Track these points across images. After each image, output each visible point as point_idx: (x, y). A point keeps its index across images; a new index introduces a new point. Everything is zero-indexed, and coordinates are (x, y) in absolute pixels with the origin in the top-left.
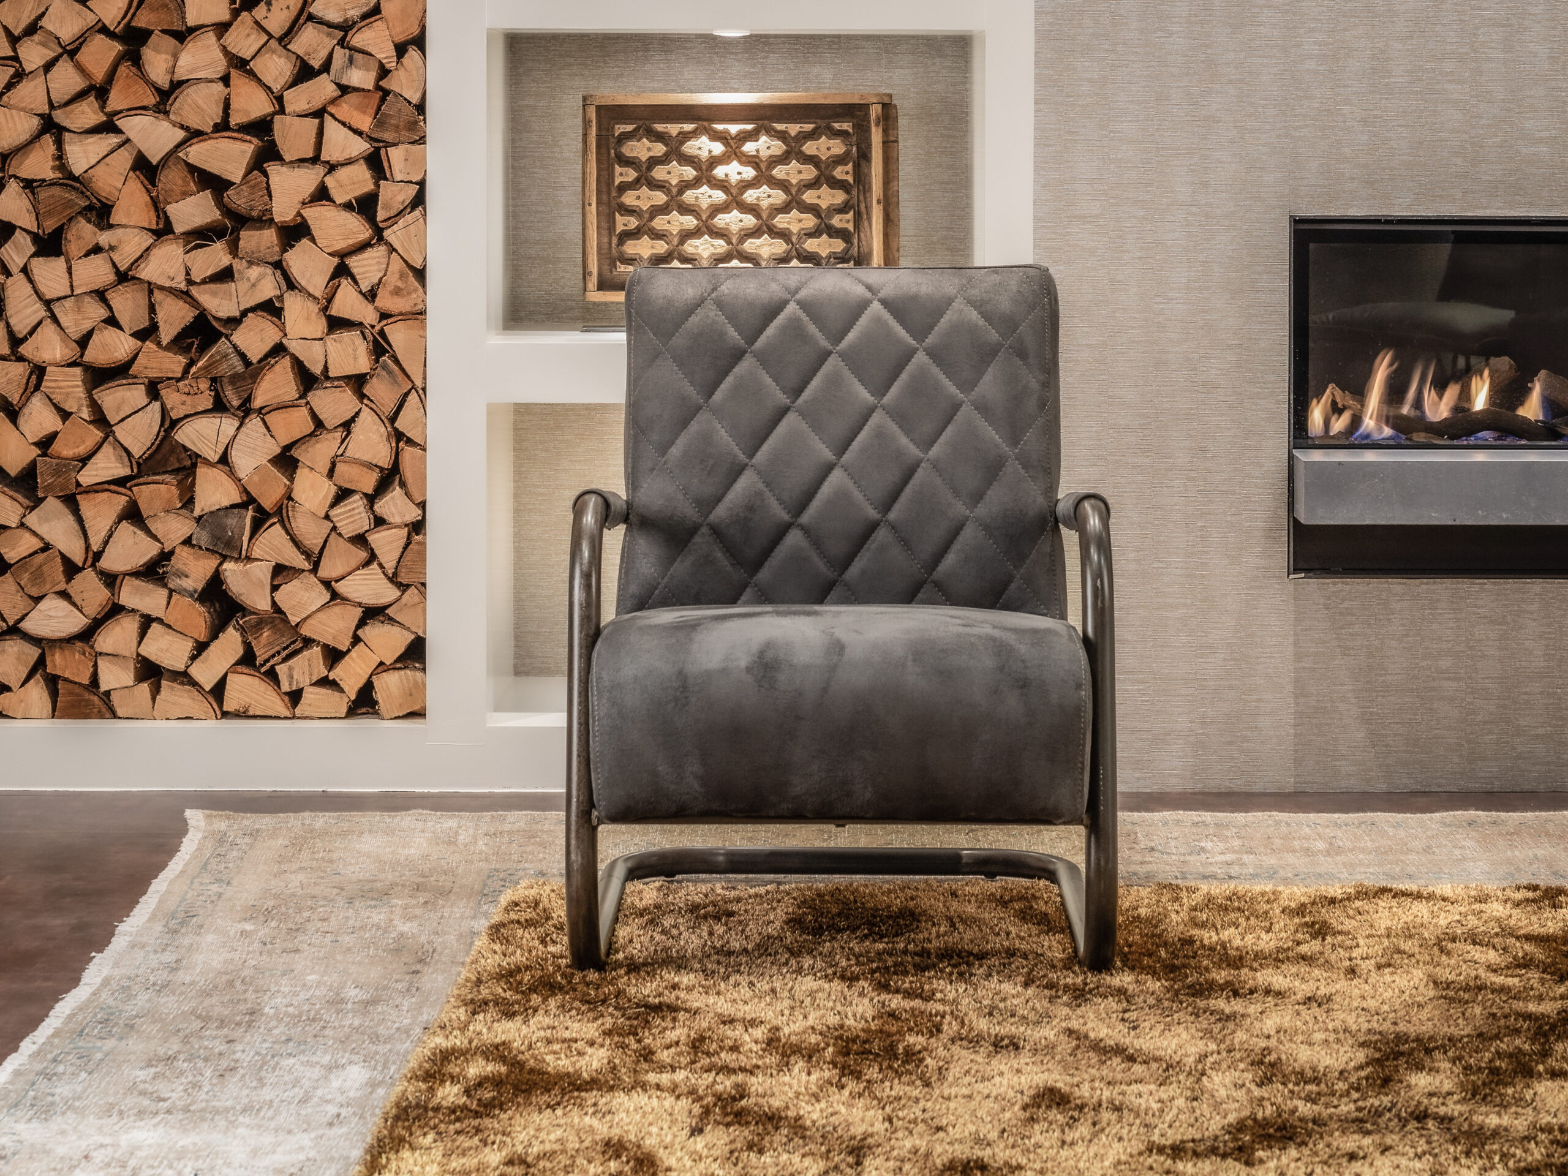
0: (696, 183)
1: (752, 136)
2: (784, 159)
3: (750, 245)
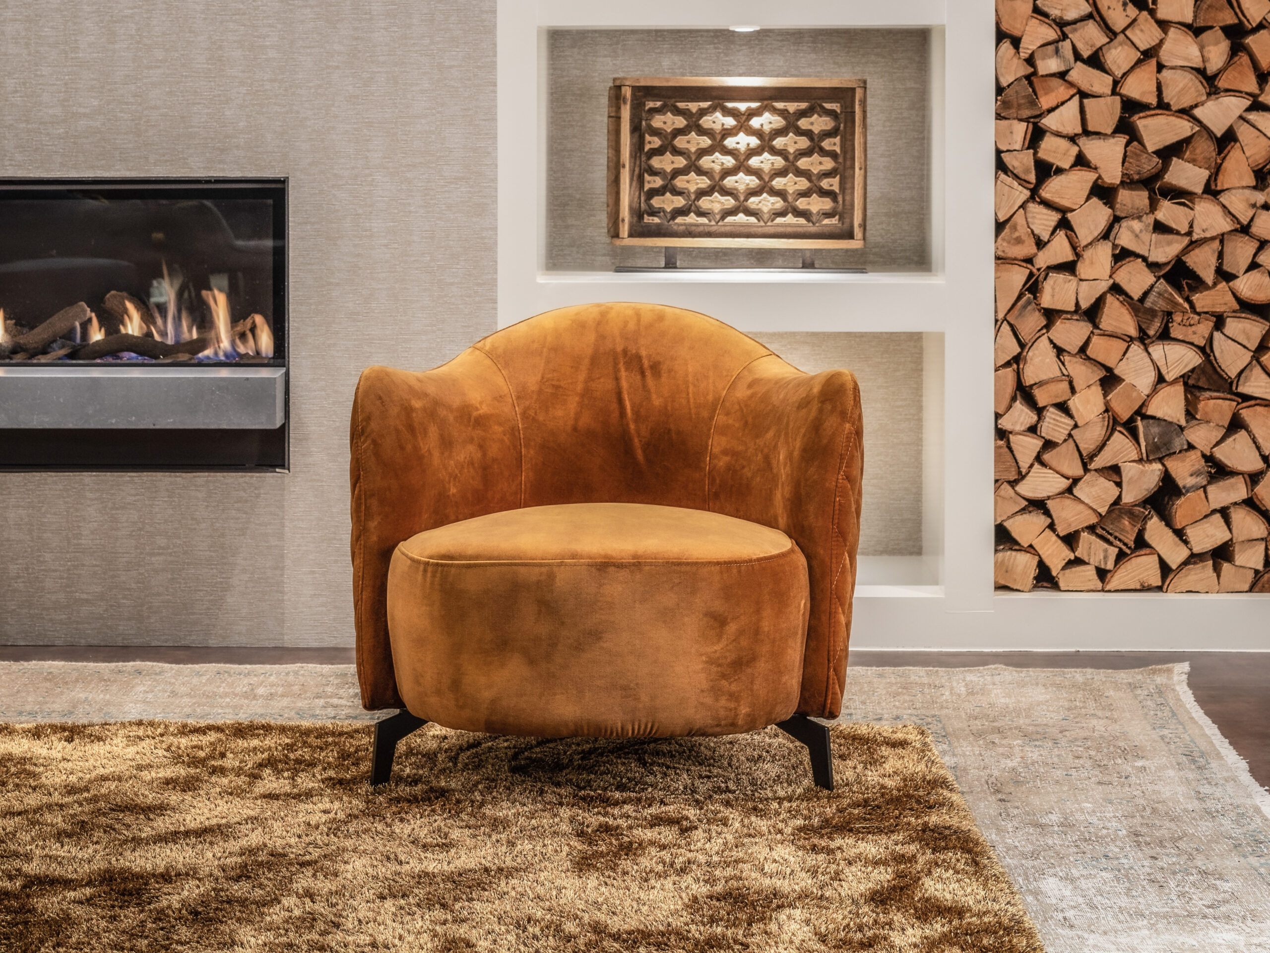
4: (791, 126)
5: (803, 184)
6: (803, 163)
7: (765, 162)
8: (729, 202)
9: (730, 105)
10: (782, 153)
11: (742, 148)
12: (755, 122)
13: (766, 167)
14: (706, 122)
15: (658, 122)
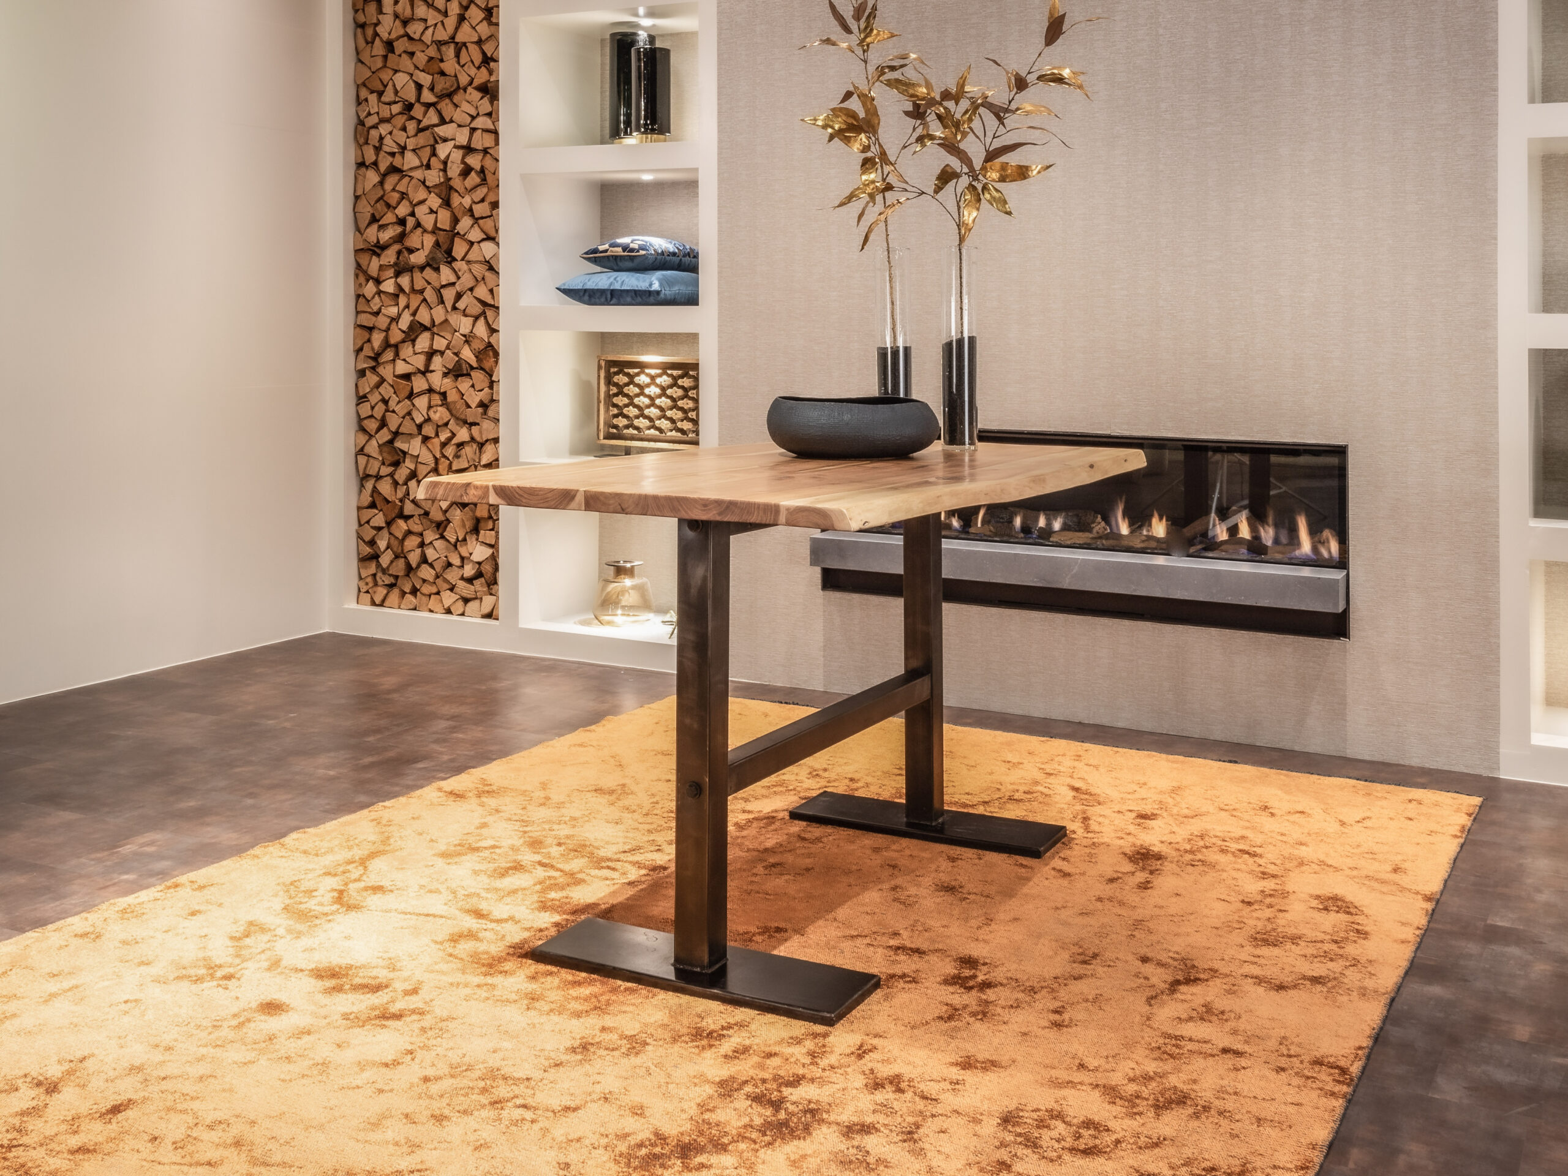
0: (638, 395)
1: (660, 375)
2: (671, 386)
3: (657, 423)
4: (674, 384)
5: (680, 415)
6: (680, 403)
7: (663, 402)
8: (647, 423)
9: (647, 371)
10: (671, 398)
11: (652, 394)
12: (658, 381)
13: (663, 405)
14: (637, 380)
15: (616, 379)
